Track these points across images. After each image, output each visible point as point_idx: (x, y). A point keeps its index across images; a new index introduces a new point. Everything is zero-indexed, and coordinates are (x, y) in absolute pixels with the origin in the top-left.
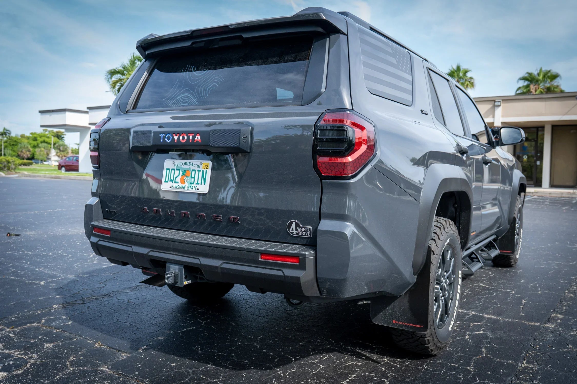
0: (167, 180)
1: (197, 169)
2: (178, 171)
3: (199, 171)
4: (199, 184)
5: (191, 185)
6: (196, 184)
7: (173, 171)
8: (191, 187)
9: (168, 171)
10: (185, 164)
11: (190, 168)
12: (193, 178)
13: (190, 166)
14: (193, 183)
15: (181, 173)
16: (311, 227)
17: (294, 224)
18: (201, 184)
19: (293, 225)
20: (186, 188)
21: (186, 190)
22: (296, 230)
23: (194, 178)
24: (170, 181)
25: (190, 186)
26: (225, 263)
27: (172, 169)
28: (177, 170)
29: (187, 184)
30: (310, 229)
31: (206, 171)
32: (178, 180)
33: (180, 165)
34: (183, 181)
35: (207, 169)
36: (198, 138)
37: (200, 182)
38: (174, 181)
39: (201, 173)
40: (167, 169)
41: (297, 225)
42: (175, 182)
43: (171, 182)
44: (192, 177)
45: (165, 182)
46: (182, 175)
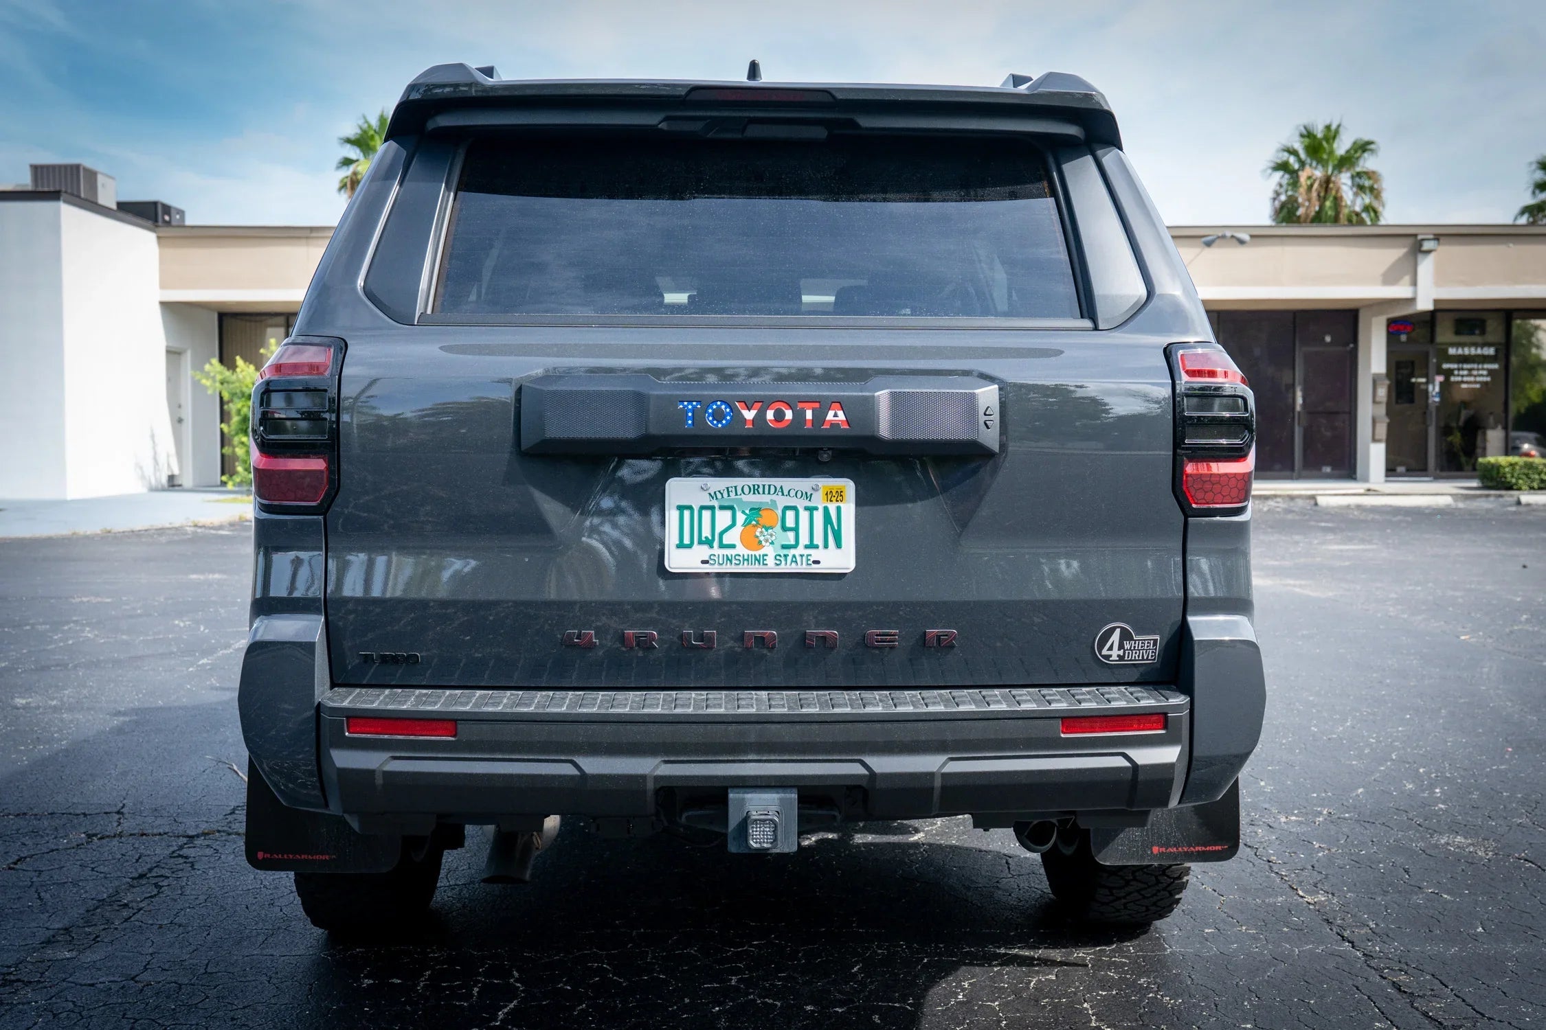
0: (687, 541)
1: (801, 504)
2: (728, 513)
3: (811, 510)
4: (817, 547)
5: (786, 552)
6: (806, 547)
7: (706, 514)
8: (789, 559)
9: (687, 513)
10: (755, 490)
11: (774, 502)
12: (790, 529)
13: (774, 497)
14: (795, 546)
15: (741, 518)
16: (1158, 637)
17: (1118, 631)
18: (826, 546)
19: (1116, 637)
20: (771, 561)
21: (771, 567)
22: (1119, 650)
23: (796, 530)
24: (700, 542)
25: (786, 556)
26: (952, 759)
27: (703, 508)
28: (722, 508)
29: (769, 551)
30: (1155, 641)
31: (839, 509)
32: (733, 537)
33: (732, 494)
34: (752, 541)
35: (839, 504)
36: (836, 415)
37: (819, 540)
38: (716, 544)
39: (819, 517)
40: (681, 508)
41: (1125, 636)
42: (722, 546)
43: (705, 547)
44: (785, 529)
45: (681, 545)
46: (745, 525)
